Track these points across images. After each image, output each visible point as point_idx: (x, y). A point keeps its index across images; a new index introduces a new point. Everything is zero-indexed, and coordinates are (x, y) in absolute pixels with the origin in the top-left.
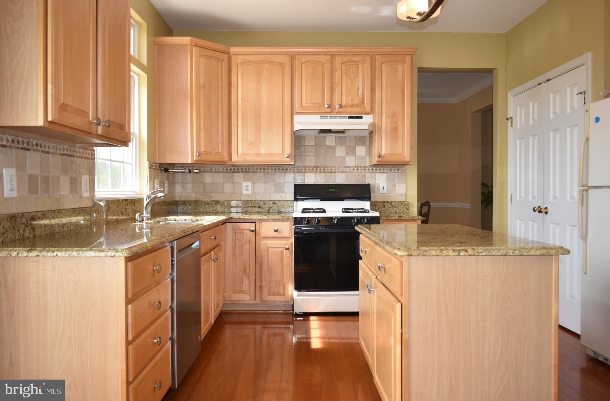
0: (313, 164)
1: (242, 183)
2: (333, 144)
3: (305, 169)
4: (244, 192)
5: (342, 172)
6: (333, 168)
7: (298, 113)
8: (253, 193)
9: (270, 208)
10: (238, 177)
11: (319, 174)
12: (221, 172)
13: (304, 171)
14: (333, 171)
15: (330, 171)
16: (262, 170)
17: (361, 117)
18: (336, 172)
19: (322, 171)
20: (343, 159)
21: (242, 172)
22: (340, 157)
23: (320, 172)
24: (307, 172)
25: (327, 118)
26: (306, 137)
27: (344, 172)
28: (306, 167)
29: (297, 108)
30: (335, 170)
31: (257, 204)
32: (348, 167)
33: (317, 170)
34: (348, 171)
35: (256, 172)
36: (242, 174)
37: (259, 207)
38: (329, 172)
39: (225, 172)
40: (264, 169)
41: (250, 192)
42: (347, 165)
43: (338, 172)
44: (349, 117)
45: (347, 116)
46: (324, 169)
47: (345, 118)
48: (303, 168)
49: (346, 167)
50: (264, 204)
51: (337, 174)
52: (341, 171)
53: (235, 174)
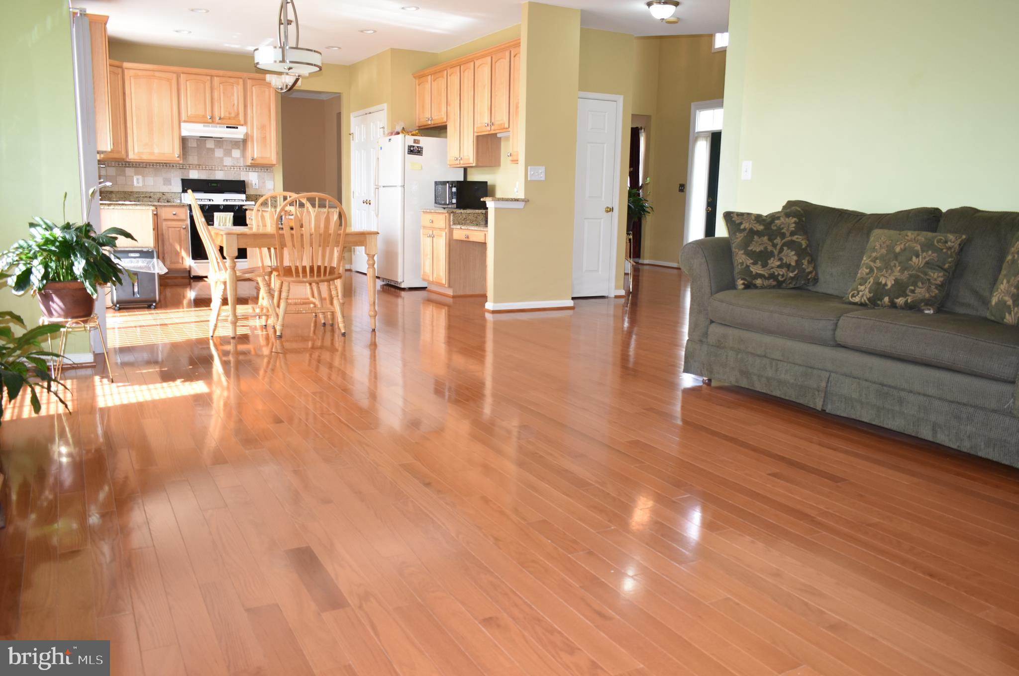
0: (196, 163)
1: (133, 177)
2: (213, 147)
3: (189, 167)
4: (136, 185)
5: (221, 170)
6: (213, 167)
7: (185, 121)
8: (144, 185)
9: (160, 198)
10: (129, 171)
11: (202, 171)
12: (114, 166)
13: (188, 168)
14: (213, 169)
15: (210, 168)
16: (151, 166)
17: (237, 128)
18: (215, 170)
19: (204, 168)
20: (221, 159)
21: (133, 167)
22: (219, 158)
23: (203, 169)
24: (191, 169)
25: (209, 126)
27: (223, 170)
28: (190, 164)
29: (184, 117)
30: (215, 168)
31: (148, 195)
32: (226, 166)
33: (199, 167)
34: (226, 169)
35: (145, 167)
36: (133, 168)
37: (150, 197)
38: (210, 170)
39: (117, 166)
40: (153, 165)
41: (141, 185)
42: (225, 164)
43: (218, 170)
44: (227, 127)
45: (226, 126)
46: (206, 167)
47: (223, 127)
48: (188, 166)
49: (224, 166)
50: (154, 195)
51: (216, 171)
52: (220, 169)
53: (127, 168)
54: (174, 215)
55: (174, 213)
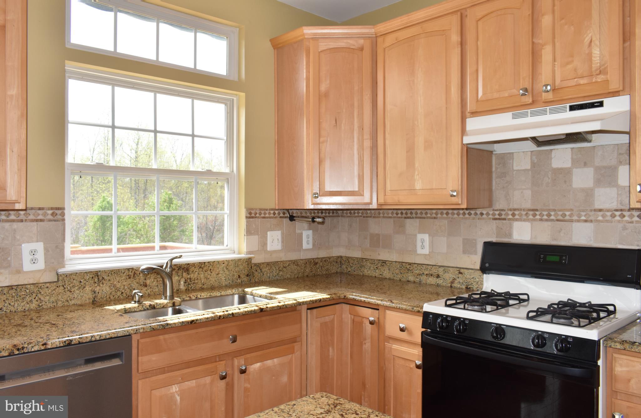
0: (529, 205)
1: (416, 235)
2: (568, 164)
3: (513, 215)
4: (420, 251)
5: (586, 221)
6: (568, 213)
7: (475, 114)
8: (431, 252)
9: (454, 279)
10: (411, 225)
11: (540, 222)
12: (390, 217)
13: (510, 217)
14: (567, 218)
15: (560, 218)
16: (445, 216)
17: (601, 104)
18: (572, 221)
19: (545, 217)
20: (589, 194)
21: (416, 218)
22: (583, 190)
23: (541, 220)
24: (517, 220)
25: (525, 115)
26: (514, 154)
27: (591, 221)
28: (515, 210)
29: (470, 107)
30: (571, 216)
31: (434, 271)
32: (600, 210)
33: (534, 215)
34: (600, 218)
35: (435, 218)
36: (418, 220)
37: (438, 276)
38: (558, 220)
39: (395, 217)
40: (447, 214)
41: (426, 251)
42: (597, 206)
43: (578, 221)
44: (572, 108)
45: (568, 105)
46: (549, 215)
47: (563, 110)
48: (510, 213)
49: (595, 210)
50: (445, 271)
51: (575, 225)
52: (583, 218)
53: (408, 220)
54: (402, 330)
55: (402, 326)
